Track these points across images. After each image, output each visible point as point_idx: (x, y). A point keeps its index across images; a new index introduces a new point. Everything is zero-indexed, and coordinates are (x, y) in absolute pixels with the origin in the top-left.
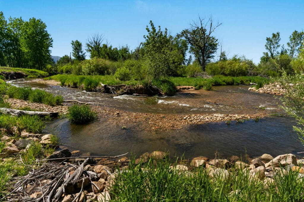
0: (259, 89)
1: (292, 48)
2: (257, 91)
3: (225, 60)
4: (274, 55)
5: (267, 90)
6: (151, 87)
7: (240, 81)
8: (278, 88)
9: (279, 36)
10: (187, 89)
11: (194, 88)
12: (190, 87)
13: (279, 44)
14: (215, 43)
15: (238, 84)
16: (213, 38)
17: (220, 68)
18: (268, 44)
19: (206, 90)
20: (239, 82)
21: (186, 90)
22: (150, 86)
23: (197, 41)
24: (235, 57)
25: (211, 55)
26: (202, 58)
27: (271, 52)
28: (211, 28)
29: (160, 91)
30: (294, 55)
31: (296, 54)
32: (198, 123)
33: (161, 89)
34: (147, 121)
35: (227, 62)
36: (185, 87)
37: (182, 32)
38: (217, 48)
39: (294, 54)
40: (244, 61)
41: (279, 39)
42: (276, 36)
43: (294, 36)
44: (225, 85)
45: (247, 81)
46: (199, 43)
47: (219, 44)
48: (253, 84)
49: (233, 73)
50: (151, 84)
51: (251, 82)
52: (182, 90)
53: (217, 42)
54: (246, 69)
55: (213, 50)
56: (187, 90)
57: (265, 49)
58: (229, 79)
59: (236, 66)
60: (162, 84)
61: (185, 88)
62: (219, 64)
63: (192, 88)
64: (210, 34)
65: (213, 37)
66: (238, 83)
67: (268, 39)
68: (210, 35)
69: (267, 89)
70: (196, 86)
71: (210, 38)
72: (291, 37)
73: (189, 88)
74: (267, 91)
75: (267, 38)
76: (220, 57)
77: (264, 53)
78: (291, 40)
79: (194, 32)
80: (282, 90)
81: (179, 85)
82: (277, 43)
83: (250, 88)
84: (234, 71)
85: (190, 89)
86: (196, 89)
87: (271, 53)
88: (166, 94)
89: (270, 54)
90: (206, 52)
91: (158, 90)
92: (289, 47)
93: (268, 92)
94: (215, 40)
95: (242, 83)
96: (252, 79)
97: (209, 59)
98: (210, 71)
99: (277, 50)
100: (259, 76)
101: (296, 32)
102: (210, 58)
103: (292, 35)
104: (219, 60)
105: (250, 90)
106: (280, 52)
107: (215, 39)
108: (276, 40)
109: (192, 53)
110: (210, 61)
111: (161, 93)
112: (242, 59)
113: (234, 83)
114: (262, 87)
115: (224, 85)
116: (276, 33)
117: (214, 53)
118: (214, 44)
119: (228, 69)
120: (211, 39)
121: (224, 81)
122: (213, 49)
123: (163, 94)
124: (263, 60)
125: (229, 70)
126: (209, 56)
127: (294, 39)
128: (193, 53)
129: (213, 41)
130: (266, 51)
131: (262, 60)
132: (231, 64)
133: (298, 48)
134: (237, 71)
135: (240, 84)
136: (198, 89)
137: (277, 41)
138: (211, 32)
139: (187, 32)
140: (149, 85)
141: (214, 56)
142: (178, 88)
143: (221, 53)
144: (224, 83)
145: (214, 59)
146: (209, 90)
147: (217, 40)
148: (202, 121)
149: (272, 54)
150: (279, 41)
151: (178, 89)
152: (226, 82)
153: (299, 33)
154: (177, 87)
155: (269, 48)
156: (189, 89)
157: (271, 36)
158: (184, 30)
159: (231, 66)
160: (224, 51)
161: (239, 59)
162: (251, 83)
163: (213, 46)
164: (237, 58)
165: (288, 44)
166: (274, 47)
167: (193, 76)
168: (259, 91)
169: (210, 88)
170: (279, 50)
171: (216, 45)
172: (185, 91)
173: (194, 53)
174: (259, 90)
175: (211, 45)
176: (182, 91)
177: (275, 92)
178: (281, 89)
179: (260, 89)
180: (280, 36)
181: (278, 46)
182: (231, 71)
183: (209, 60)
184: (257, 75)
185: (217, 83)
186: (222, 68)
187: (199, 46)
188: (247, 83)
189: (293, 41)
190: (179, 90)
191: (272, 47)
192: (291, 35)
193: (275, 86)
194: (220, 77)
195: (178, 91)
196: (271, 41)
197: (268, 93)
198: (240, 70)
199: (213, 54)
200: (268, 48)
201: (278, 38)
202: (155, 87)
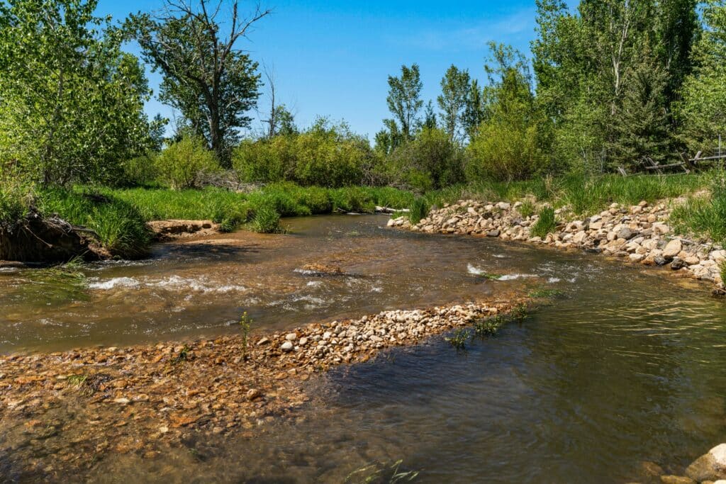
0: (421, 221)
1: (449, 112)
2: (415, 227)
3: (290, 132)
4: (411, 128)
5: (445, 224)
6: (36, 223)
7: (350, 202)
8: (472, 217)
9: (418, 75)
10: (191, 232)
11: (214, 226)
12: (200, 223)
13: (420, 99)
14: (249, 75)
15: (344, 212)
16: (244, 58)
17: (281, 159)
18: (395, 95)
19: (261, 233)
20: (346, 203)
21: (185, 235)
22: (31, 218)
23: (188, 62)
24: (321, 124)
25: (238, 116)
26: (210, 121)
27: (402, 119)
28: (234, 21)
29: (87, 242)
30: (455, 132)
31: (458, 128)
32: (352, 358)
33: (93, 233)
34: (97, 390)
35: (300, 142)
36: (180, 222)
37: (127, 20)
38: (259, 92)
39: (456, 129)
40: (345, 138)
41: (419, 83)
42: (411, 75)
43: (450, 81)
44: (308, 215)
45: (367, 201)
46: (195, 70)
47: (264, 79)
48: (385, 211)
49: (321, 177)
50: (35, 211)
51: (377, 203)
52: (169, 234)
53: (255, 73)
54: (358, 164)
55: (244, 100)
56: (190, 235)
57: (388, 109)
58: (317, 194)
59: (331, 154)
60: (90, 212)
61: (183, 229)
62: (274, 145)
63: (207, 226)
64: (232, 42)
65: (243, 53)
66: (344, 208)
67: (392, 82)
68: (233, 45)
69: (446, 221)
70: (219, 218)
71: (233, 55)
72: (443, 81)
73: (195, 228)
74: (446, 227)
75: (390, 78)
76: (267, 125)
77: (386, 121)
78: (445, 90)
79: (175, 26)
80: (485, 221)
81: (156, 217)
82: (414, 95)
83: (390, 222)
84: (323, 170)
85: (202, 231)
86: (223, 231)
87: (403, 122)
88: (117, 252)
89: (400, 126)
90: (223, 101)
91: (73, 236)
92: (443, 108)
93: (449, 229)
94: (250, 66)
95: (356, 207)
96: (379, 195)
97: (234, 128)
98: (248, 169)
99: (417, 116)
100: (390, 188)
101: (454, 69)
102: (237, 124)
103: (447, 76)
104: (267, 132)
105: (393, 226)
106: (424, 121)
107: (250, 62)
108: (413, 86)
109: (170, 103)
110: (238, 135)
111: (92, 248)
112: (341, 132)
113: (332, 209)
114: (427, 216)
115: (305, 215)
116: (410, 67)
117: (247, 110)
118: (247, 79)
119: (305, 163)
120: (236, 59)
121: (303, 202)
122: (245, 97)
123: (103, 251)
124: (382, 143)
125: (308, 166)
126: (234, 117)
127: (453, 88)
128: (176, 102)
129: (243, 69)
130: (391, 116)
131: (380, 141)
132: (315, 148)
133: (463, 113)
134: (335, 171)
135: (351, 211)
136: (229, 231)
137: (415, 89)
138: (236, 38)
139: (147, 25)
140: (26, 213)
141: (250, 120)
142: (156, 226)
143: (273, 110)
144: (305, 209)
145: (250, 128)
146: (271, 232)
147: (255, 66)
148: (364, 348)
149: (406, 128)
150: (418, 91)
151: (157, 231)
152: (309, 206)
153: (460, 73)
154: (150, 223)
155: (398, 109)
156: (198, 233)
157: (399, 75)
158: (135, 14)
159: (315, 151)
160: (282, 102)
161: (332, 133)
162: (379, 208)
163: (246, 87)
164: (328, 128)
165: (440, 100)
166: (409, 107)
167: (192, 186)
168: (421, 227)
169: (275, 225)
170: (422, 115)
171: (252, 82)
172: (188, 239)
173: (180, 104)
174: (419, 224)
175: (237, 80)
176: (170, 239)
177: (470, 229)
178: (481, 218)
179: (423, 221)
180: (420, 77)
181: (419, 104)
182: (316, 169)
183: (234, 134)
184: (385, 184)
185: (284, 207)
186: (286, 158)
187: (197, 79)
188: (367, 207)
189: (451, 92)
190: (159, 235)
191: (404, 104)
192: (445, 78)
193: (463, 211)
194: (285, 190)
195: (158, 238)
196: (401, 88)
197: (450, 232)
198: (341, 167)
199: (245, 114)
200: (395, 109)
201: (416, 82)
202: (62, 221)
